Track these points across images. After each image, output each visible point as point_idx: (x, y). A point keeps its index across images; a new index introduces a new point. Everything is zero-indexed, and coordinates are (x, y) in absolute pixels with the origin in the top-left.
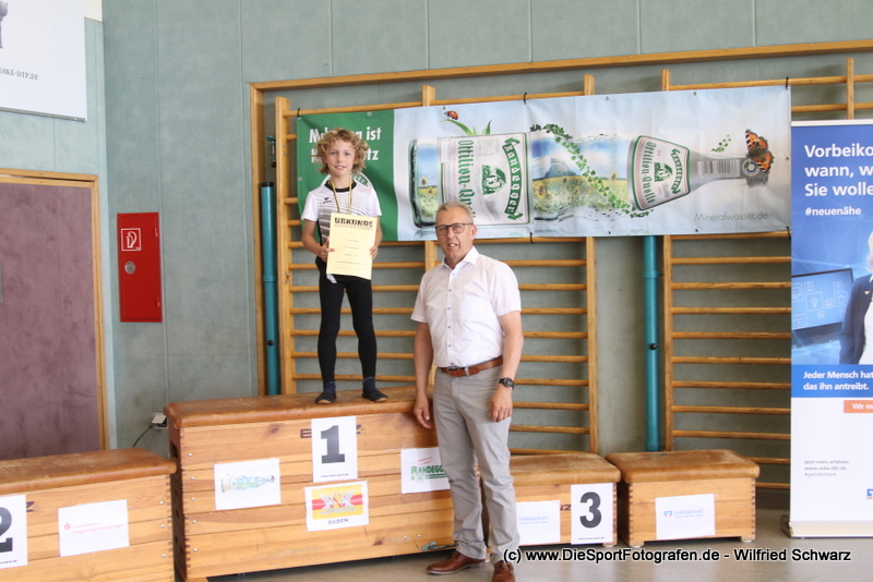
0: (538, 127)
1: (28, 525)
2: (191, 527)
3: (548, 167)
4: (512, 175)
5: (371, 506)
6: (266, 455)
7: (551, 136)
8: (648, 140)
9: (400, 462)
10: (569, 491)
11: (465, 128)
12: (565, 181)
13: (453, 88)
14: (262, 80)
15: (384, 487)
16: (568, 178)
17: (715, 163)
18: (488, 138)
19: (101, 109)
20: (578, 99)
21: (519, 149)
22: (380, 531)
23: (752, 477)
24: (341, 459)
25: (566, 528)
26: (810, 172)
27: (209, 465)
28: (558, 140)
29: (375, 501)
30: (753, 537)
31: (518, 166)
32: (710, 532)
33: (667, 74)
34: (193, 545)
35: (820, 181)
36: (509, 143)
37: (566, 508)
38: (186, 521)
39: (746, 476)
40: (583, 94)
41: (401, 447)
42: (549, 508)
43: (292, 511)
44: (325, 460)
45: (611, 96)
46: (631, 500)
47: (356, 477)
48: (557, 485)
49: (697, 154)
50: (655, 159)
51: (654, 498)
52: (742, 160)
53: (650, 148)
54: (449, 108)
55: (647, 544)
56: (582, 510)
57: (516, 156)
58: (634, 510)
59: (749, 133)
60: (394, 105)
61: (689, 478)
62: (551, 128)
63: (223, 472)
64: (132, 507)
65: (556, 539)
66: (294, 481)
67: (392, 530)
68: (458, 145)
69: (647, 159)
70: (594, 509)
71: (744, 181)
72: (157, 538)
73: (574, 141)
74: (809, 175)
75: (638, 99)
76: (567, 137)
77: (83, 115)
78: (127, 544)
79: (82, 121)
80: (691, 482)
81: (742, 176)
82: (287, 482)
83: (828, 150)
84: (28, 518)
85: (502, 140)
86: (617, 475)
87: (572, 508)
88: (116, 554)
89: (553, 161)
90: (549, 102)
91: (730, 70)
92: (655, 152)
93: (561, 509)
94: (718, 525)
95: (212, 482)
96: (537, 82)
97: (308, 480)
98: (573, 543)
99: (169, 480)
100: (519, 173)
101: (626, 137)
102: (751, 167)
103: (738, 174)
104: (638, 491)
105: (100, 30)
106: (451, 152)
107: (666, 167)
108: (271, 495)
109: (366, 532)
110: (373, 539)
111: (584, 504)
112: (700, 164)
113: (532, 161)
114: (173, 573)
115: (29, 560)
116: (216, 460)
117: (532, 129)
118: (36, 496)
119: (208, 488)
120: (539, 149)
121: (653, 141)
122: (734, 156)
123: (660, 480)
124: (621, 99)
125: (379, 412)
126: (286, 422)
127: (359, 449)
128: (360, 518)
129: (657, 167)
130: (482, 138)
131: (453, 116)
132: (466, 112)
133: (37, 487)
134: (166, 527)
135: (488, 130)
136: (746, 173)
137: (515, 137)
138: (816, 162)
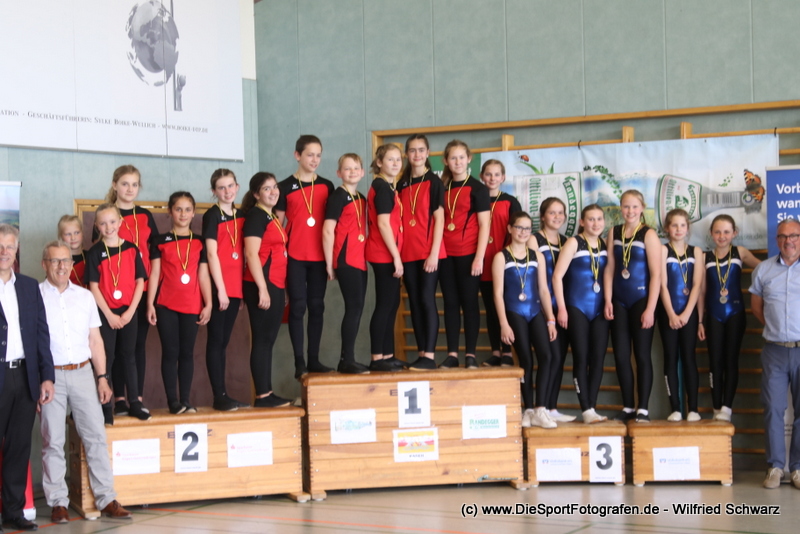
0: (589, 168)
1: (209, 444)
2: (314, 454)
3: (596, 199)
4: (570, 205)
5: (441, 446)
6: (365, 406)
7: (599, 175)
8: (670, 178)
9: (461, 415)
10: (587, 442)
11: (534, 169)
12: (609, 210)
13: (528, 135)
14: (381, 128)
15: (450, 433)
16: (611, 208)
17: (720, 196)
18: (552, 176)
19: (256, 151)
20: (618, 146)
21: (575, 185)
22: (447, 464)
23: (728, 435)
24: (419, 411)
25: (585, 470)
26: (781, 204)
27: (327, 412)
28: (604, 178)
29: (444, 443)
30: (731, 481)
31: (574, 198)
32: (697, 476)
33: (686, 126)
34: (315, 467)
35: (788, 211)
36: (567, 180)
37: (585, 454)
38: (311, 450)
39: (723, 434)
40: (622, 142)
41: (462, 404)
42: (572, 453)
43: (384, 447)
44: (407, 411)
45: (642, 143)
46: (634, 450)
47: (429, 424)
48: (578, 437)
49: (708, 189)
50: (676, 192)
51: (652, 448)
52: (741, 193)
53: (672, 183)
54: (522, 153)
55: (648, 483)
56: (597, 455)
57: (573, 190)
58: (635, 457)
59: (746, 172)
60: (482, 150)
61: (678, 434)
62: (598, 168)
63: (337, 417)
64: (275, 437)
65: (578, 477)
66: (386, 426)
67: (455, 464)
68: (529, 182)
69: (670, 192)
70: (606, 455)
71: (743, 209)
72: (291, 460)
73: (616, 178)
74: (780, 207)
75: (664, 147)
76: (611, 175)
77: (241, 156)
78: (271, 463)
79: (241, 161)
80: (680, 437)
81: (742, 205)
82: (381, 426)
83: (794, 188)
84: (209, 440)
85: (563, 178)
86: (623, 430)
87: (590, 454)
88: (264, 468)
89: (600, 194)
90: (597, 148)
91: (738, 122)
92: (676, 187)
93: (582, 455)
94: (702, 471)
95: (328, 424)
96: (592, 131)
97: (395, 426)
98: (592, 480)
99: (299, 421)
100: (575, 204)
101: (654, 175)
102: (748, 198)
103: (738, 204)
104: (639, 444)
105: (254, 87)
106: (524, 187)
107: (684, 199)
108: (369, 435)
109: (436, 464)
110: (441, 470)
111: (599, 452)
112: (709, 196)
113: (585, 195)
114: (301, 485)
115: (209, 468)
116: (332, 408)
117: (585, 169)
118: (213, 425)
119: (326, 428)
120: (590, 184)
121: (674, 179)
122: (735, 190)
123: (656, 435)
124: (650, 145)
125: (445, 379)
126: (380, 385)
127: (431, 405)
128: (433, 455)
129: (678, 198)
130: (548, 176)
131: (525, 159)
132: (534, 155)
133: (214, 420)
134: (298, 453)
135: (552, 170)
136: (744, 203)
137: (572, 175)
138: (785, 197)
